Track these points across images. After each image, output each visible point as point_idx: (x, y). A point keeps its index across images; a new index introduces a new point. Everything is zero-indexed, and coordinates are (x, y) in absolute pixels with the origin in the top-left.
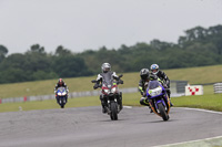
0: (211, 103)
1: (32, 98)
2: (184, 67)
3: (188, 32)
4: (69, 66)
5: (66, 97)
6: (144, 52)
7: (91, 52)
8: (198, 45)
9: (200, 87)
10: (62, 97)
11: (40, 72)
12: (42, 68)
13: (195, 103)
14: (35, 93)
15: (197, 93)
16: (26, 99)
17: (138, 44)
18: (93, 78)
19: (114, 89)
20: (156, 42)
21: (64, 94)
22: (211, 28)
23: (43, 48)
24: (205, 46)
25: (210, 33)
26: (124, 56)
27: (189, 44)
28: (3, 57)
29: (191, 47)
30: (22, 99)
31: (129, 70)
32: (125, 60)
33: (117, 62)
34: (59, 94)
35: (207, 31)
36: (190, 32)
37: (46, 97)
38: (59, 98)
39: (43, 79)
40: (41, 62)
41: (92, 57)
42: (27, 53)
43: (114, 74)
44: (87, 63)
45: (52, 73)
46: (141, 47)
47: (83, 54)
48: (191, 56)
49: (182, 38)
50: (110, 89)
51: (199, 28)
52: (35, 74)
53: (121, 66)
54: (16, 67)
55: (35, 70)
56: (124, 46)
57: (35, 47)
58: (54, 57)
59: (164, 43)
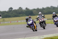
1: (19, 21)
4: (29, 13)
7: (35, 9)
12: (22, 13)
16: (17, 22)
19: (43, 20)
23: (22, 8)
28: (12, 10)
30: (16, 22)
37: (23, 21)
39: (22, 16)
41: (35, 11)
44: (34, 12)
54: (15, 13)
55: (20, 14)
57: (20, 8)
58: (25, 11)
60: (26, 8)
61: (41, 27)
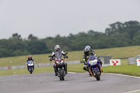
0: (126, 70)
1: (13, 67)
2: (109, 47)
3: (111, 25)
4: (37, 47)
5: (33, 67)
6: (84, 38)
7: (50, 38)
8: (117, 33)
9: (119, 60)
10: (31, 66)
11: (19, 51)
12: (19, 49)
13: (116, 71)
14: (15, 64)
15: (117, 64)
16: (9, 68)
17: (80, 33)
18: (49, 55)
19: (62, 62)
20: (92, 32)
21: (32, 65)
22: (126, 23)
23: (20, 36)
24: (122, 34)
25: (125, 26)
26: (72, 41)
27: (112, 33)
29: (113, 35)
30: (7, 68)
31: (74, 49)
32: (72, 43)
33: (67, 45)
34: (29, 65)
35: (123, 25)
36: (113, 25)
37: (22, 67)
38: (29, 67)
39: (20, 55)
40: (18, 44)
41: (51, 41)
42: (10, 39)
43: (63, 52)
44: (48, 45)
45: (26, 52)
46: (82, 35)
47: (45, 39)
48: (113, 40)
49: (107, 29)
50: (60, 61)
51: (119, 23)
52: (15, 52)
53: (69, 47)
54: (3, 48)
55: (15, 49)
56: (71, 34)
57: (15, 35)
58: (27, 41)
59: (96, 32)
60: (31, 36)
61: (56, 75)
